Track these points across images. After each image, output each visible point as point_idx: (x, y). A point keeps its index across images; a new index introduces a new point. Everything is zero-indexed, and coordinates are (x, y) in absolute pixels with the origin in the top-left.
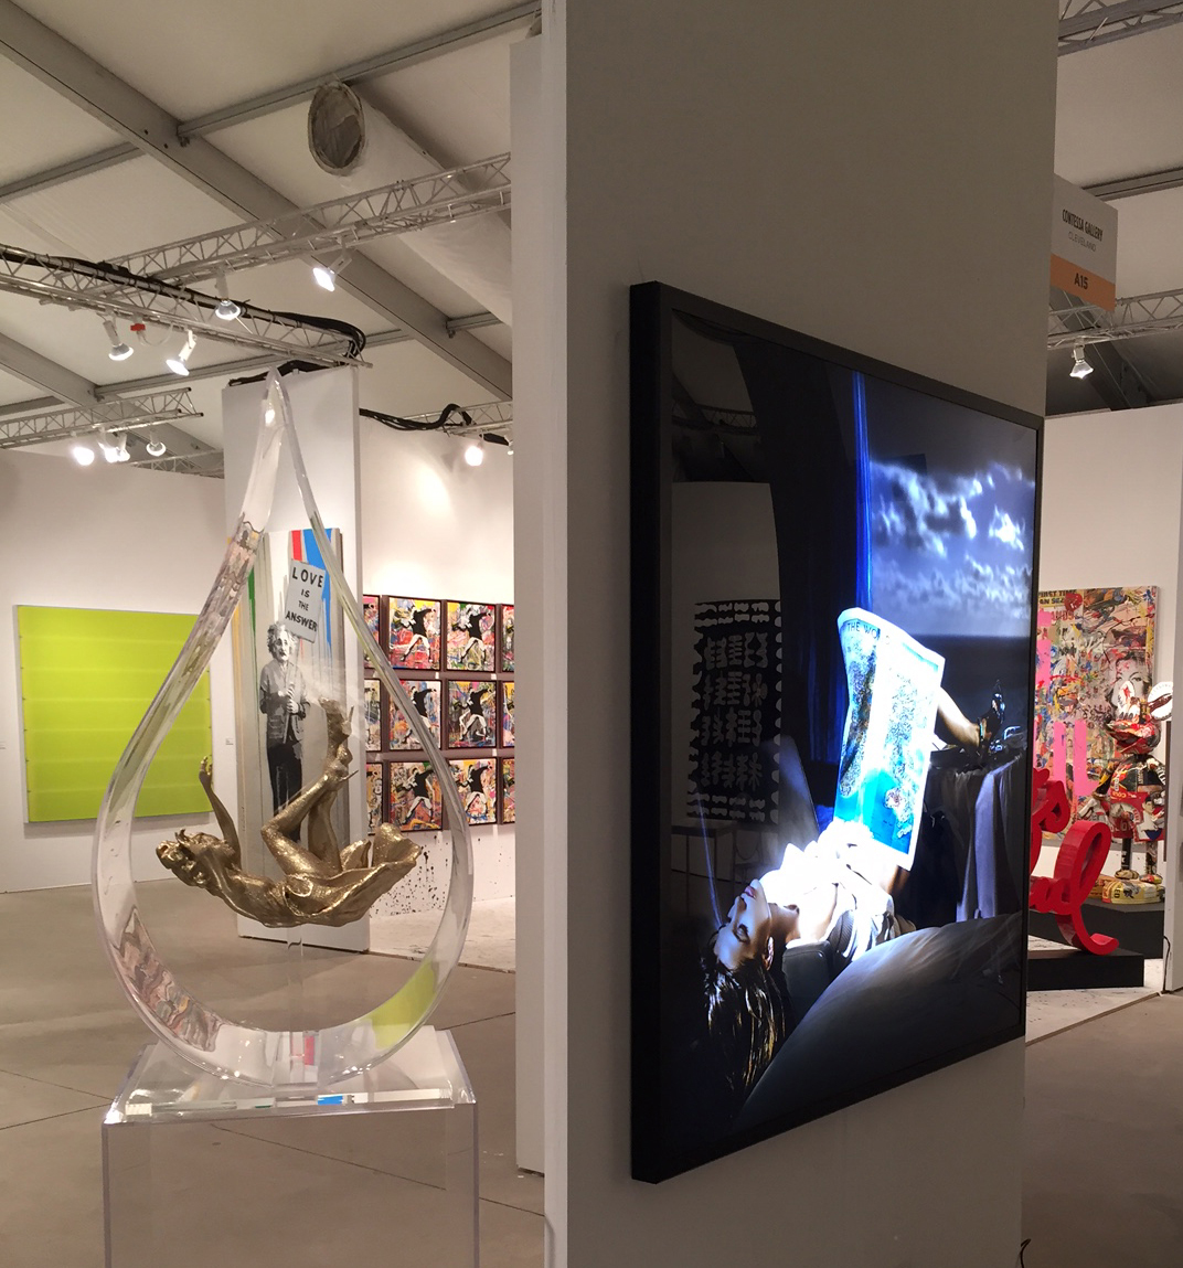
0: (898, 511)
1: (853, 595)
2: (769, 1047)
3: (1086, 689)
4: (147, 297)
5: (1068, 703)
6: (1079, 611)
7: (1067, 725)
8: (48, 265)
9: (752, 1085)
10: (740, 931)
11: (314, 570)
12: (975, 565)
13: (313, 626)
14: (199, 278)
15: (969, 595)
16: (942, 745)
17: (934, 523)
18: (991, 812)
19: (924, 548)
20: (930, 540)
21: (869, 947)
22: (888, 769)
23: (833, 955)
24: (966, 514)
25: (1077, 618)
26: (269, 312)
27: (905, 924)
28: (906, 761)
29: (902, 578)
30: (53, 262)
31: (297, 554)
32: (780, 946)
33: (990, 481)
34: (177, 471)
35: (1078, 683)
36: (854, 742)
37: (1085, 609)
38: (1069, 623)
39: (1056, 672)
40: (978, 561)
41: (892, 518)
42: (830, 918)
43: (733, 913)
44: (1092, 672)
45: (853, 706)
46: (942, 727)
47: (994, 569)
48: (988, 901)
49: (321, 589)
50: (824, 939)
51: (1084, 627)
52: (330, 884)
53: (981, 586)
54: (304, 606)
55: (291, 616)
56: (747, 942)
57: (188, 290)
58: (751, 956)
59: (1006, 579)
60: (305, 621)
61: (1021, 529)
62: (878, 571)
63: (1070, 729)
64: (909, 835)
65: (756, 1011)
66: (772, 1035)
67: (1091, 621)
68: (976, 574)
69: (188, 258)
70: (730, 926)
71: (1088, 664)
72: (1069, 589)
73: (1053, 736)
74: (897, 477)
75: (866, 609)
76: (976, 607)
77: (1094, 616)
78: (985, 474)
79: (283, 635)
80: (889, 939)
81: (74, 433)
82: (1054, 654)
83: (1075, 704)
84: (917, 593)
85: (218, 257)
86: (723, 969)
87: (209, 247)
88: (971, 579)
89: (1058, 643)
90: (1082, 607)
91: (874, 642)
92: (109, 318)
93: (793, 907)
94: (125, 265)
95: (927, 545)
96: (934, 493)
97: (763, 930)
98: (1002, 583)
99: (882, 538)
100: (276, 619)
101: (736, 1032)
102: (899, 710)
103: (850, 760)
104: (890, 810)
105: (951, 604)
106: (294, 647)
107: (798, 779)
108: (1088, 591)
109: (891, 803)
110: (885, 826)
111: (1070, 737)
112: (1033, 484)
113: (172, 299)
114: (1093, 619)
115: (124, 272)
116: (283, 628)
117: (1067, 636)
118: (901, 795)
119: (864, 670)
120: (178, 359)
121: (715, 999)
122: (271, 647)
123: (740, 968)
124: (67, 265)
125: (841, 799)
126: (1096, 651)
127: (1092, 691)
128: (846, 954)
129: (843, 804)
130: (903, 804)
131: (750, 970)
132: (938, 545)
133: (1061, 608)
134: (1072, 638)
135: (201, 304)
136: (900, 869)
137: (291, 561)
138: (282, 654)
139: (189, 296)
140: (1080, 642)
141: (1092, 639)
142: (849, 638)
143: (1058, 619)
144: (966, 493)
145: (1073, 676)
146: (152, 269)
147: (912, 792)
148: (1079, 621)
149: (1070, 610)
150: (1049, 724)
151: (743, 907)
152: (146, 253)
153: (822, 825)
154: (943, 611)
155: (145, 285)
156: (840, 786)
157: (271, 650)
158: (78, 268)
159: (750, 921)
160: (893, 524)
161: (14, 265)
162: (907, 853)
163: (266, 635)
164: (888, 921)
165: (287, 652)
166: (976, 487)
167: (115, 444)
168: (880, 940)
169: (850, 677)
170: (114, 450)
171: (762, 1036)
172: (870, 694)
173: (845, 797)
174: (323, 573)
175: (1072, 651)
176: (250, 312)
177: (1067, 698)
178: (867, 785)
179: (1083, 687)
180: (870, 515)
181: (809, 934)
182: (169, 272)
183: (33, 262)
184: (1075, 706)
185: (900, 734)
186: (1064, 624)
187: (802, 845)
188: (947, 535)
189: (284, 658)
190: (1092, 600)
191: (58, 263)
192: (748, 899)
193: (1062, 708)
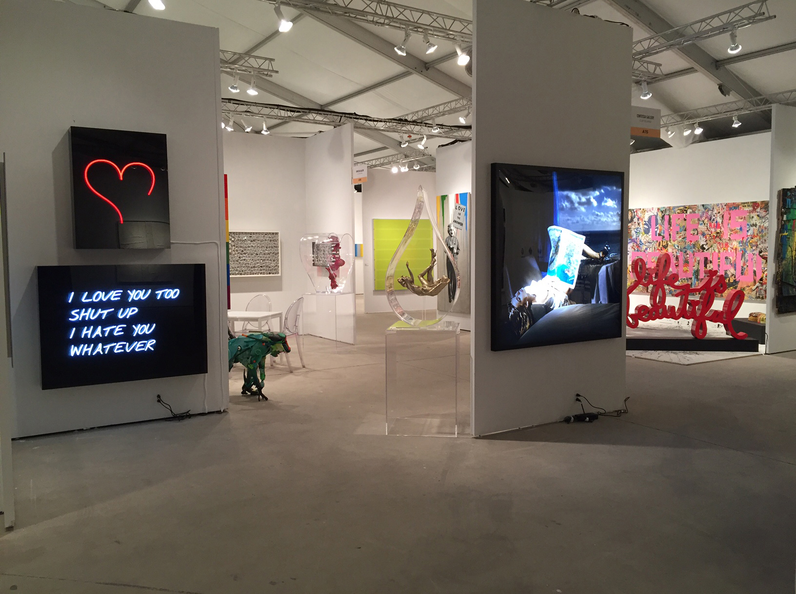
0: (568, 202)
1: (553, 222)
2: (527, 326)
3: (761, 240)
4: (413, 126)
5: (754, 246)
6: (758, 210)
7: (754, 254)
8: (385, 122)
9: (522, 335)
10: (518, 299)
11: (463, 207)
12: (597, 213)
13: (462, 224)
14: (427, 120)
15: (595, 220)
16: (585, 258)
17: (580, 203)
18: (605, 276)
19: (577, 210)
20: (579, 208)
21: (559, 307)
22: (565, 263)
23: (547, 308)
24: (593, 200)
25: (757, 212)
26: (449, 126)
27: (572, 302)
28: (572, 262)
29: (569, 218)
30: (386, 120)
31: (457, 202)
32: (530, 304)
33: (602, 191)
34: (425, 170)
35: (758, 238)
36: (553, 257)
37: (761, 209)
38: (754, 215)
39: (749, 234)
40: (598, 212)
41: (566, 204)
42: (546, 299)
43: (516, 294)
44: (764, 234)
45: (553, 249)
46: (584, 253)
47: (604, 213)
48: (604, 299)
49: (464, 213)
50: (544, 303)
51: (760, 216)
52: (430, 287)
53: (599, 218)
54: (459, 218)
55: (455, 221)
56: (520, 301)
57: (425, 123)
58: (522, 305)
59: (609, 216)
60: (459, 223)
61: (615, 201)
62: (560, 217)
63: (755, 256)
64: (573, 280)
65: (523, 318)
66: (528, 324)
67: (763, 214)
68: (597, 215)
69: (425, 115)
70: (515, 298)
71: (762, 230)
72: (754, 201)
73: (748, 259)
74: (568, 194)
75: (557, 226)
76: (597, 223)
77: (764, 211)
78: (600, 190)
79: (452, 228)
80: (566, 305)
81: (392, 163)
82: (748, 227)
83: (757, 246)
84: (575, 221)
85: (433, 115)
86: (514, 307)
87: (431, 111)
88: (595, 216)
89: (750, 222)
90: (759, 208)
91: (560, 233)
92: (401, 135)
93: (534, 295)
94: (407, 118)
95: (579, 209)
96: (581, 196)
97: (525, 299)
98: (608, 217)
99: (562, 209)
100: (450, 223)
101: (517, 322)
102: (569, 249)
103: (552, 261)
104: (566, 274)
105: (588, 223)
106: (456, 232)
107: (535, 265)
108: (762, 202)
109: (566, 272)
110: (565, 277)
111: (755, 259)
112: (620, 190)
113: (419, 127)
114: (764, 213)
115: (406, 120)
116: (452, 225)
117: (753, 219)
118: (570, 270)
119: (556, 240)
120: (421, 144)
121: (511, 313)
122: (449, 231)
123: (518, 307)
124: (390, 121)
125: (549, 271)
126: (765, 225)
127: (764, 241)
128: (551, 307)
129: (550, 272)
130: (571, 272)
131: (521, 308)
132: (583, 209)
133: (751, 209)
134: (755, 220)
135: (428, 127)
136: (570, 289)
137: (455, 204)
138: (452, 234)
139: (425, 125)
140: (759, 221)
141: (764, 220)
142: (551, 233)
143: (750, 213)
144: (593, 195)
145: (756, 235)
146: (415, 118)
147: (574, 270)
148: (758, 213)
149: (754, 209)
150: (746, 254)
151: (519, 294)
152: (413, 113)
153: (543, 276)
154: (585, 225)
155: (412, 123)
156: (549, 267)
157: (448, 232)
158: (393, 121)
159: (522, 297)
160: (566, 206)
161: (375, 123)
162: (572, 284)
163: (447, 227)
164: (566, 301)
165: (453, 233)
166: (597, 193)
167: (405, 166)
168: (563, 305)
169: (552, 242)
170: (403, 168)
171: (525, 324)
172: (559, 246)
173: (550, 270)
174: (465, 207)
175: (756, 225)
176: (443, 127)
177: (754, 244)
178: (558, 268)
179: (760, 239)
180: (558, 204)
181: (540, 301)
182: (418, 119)
183: (381, 121)
184: (757, 247)
185: (569, 256)
186: (752, 215)
187: (537, 281)
188: (586, 206)
189: (452, 235)
190: (763, 205)
191: (387, 120)
192: (520, 292)
193: (752, 248)
